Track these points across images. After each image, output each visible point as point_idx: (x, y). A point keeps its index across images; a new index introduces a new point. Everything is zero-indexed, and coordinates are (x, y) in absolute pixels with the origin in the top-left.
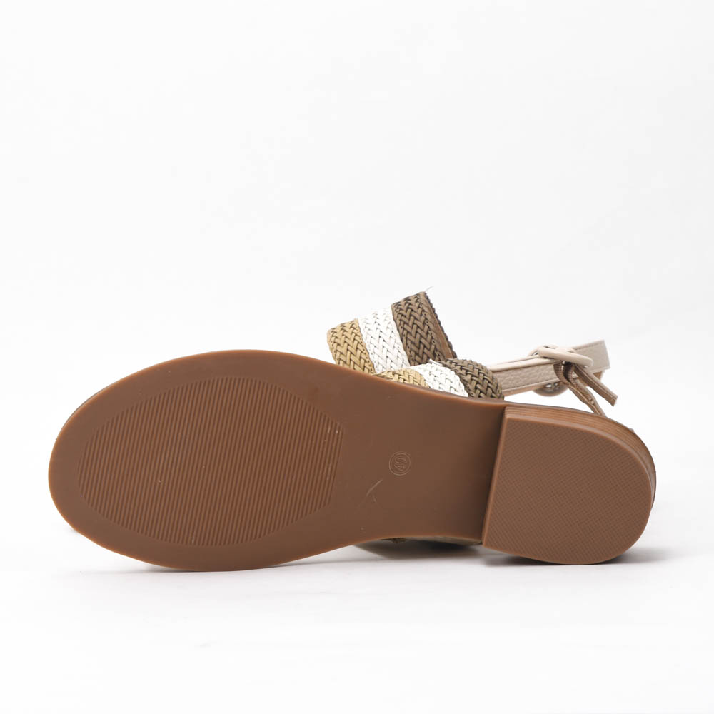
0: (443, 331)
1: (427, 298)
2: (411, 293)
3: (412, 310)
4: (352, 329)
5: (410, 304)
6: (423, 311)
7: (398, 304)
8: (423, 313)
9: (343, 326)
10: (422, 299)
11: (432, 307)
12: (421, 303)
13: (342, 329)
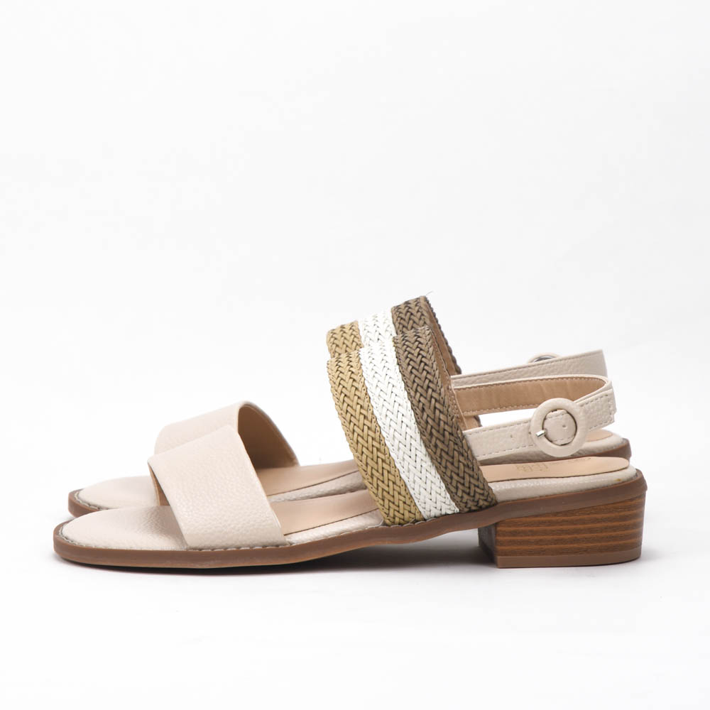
0: (443, 335)
1: (428, 303)
2: (411, 297)
3: (412, 314)
4: (351, 331)
5: (410, 308)
6: (422, 315)
7: (398, 308)
8: (423, 317)
9: (342, 327)
10: (422, 303)
11: (432, 311)
12: (420, 307)
13: (341, 331)
